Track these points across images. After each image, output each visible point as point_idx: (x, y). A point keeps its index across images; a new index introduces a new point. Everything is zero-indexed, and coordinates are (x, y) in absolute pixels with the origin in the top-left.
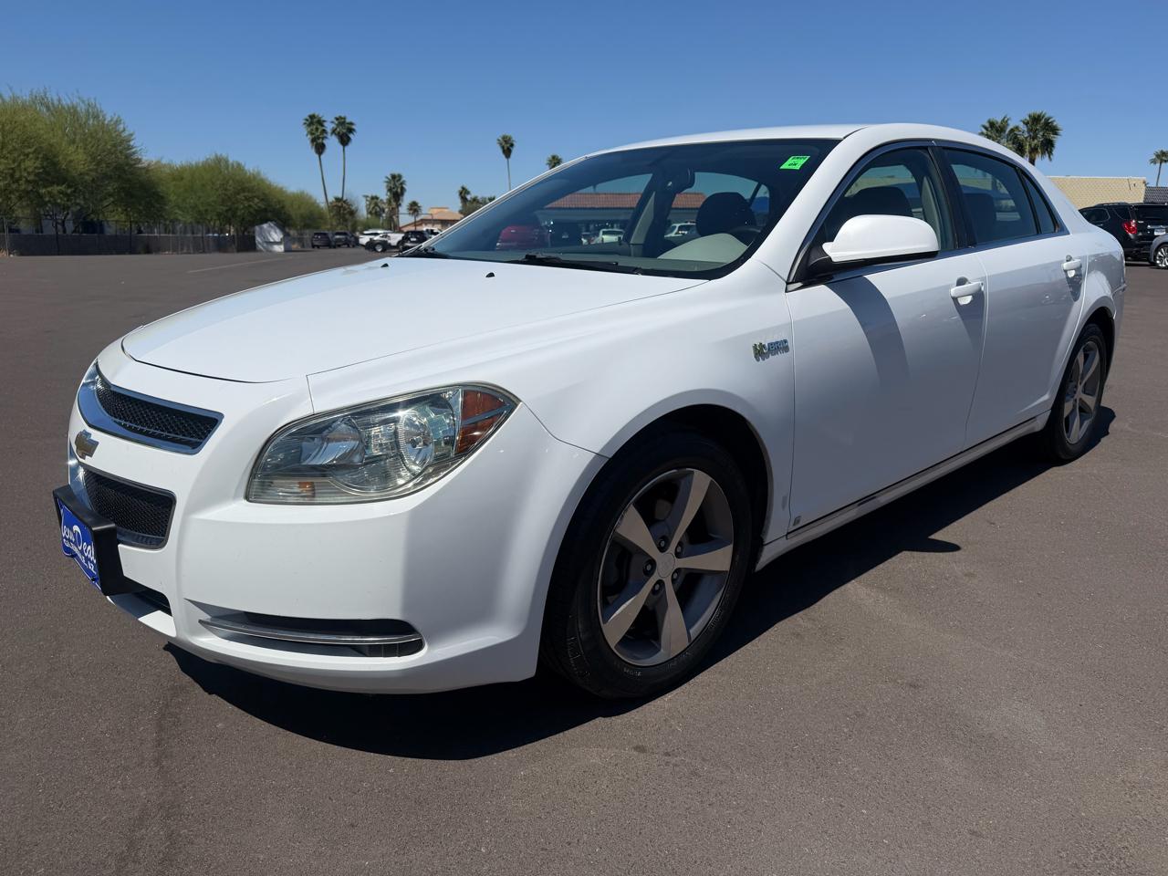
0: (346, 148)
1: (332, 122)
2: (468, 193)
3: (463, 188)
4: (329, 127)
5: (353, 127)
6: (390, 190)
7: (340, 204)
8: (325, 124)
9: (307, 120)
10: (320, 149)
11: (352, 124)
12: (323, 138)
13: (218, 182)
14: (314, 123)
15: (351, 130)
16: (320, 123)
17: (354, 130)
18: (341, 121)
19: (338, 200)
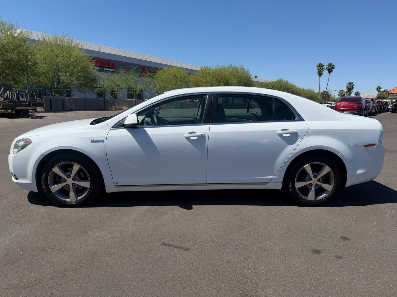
0: (330, 74)
1: (327, 65)
2: (381, 88)
3: (379, 87)
4: (325, 67)
5: (334, 67)
6: (348, 88)
7: (324, 93)
8: (324, 66)
9: (318, 65)
10: (320, 74)
11: (334, 65)
12: (322, 71)
13: (279, 87)
14: (321, 66)
15: (333, 68)
16: (322, 66)
17: (334, 68)
18: (330, 65)
19: (324, 92)
